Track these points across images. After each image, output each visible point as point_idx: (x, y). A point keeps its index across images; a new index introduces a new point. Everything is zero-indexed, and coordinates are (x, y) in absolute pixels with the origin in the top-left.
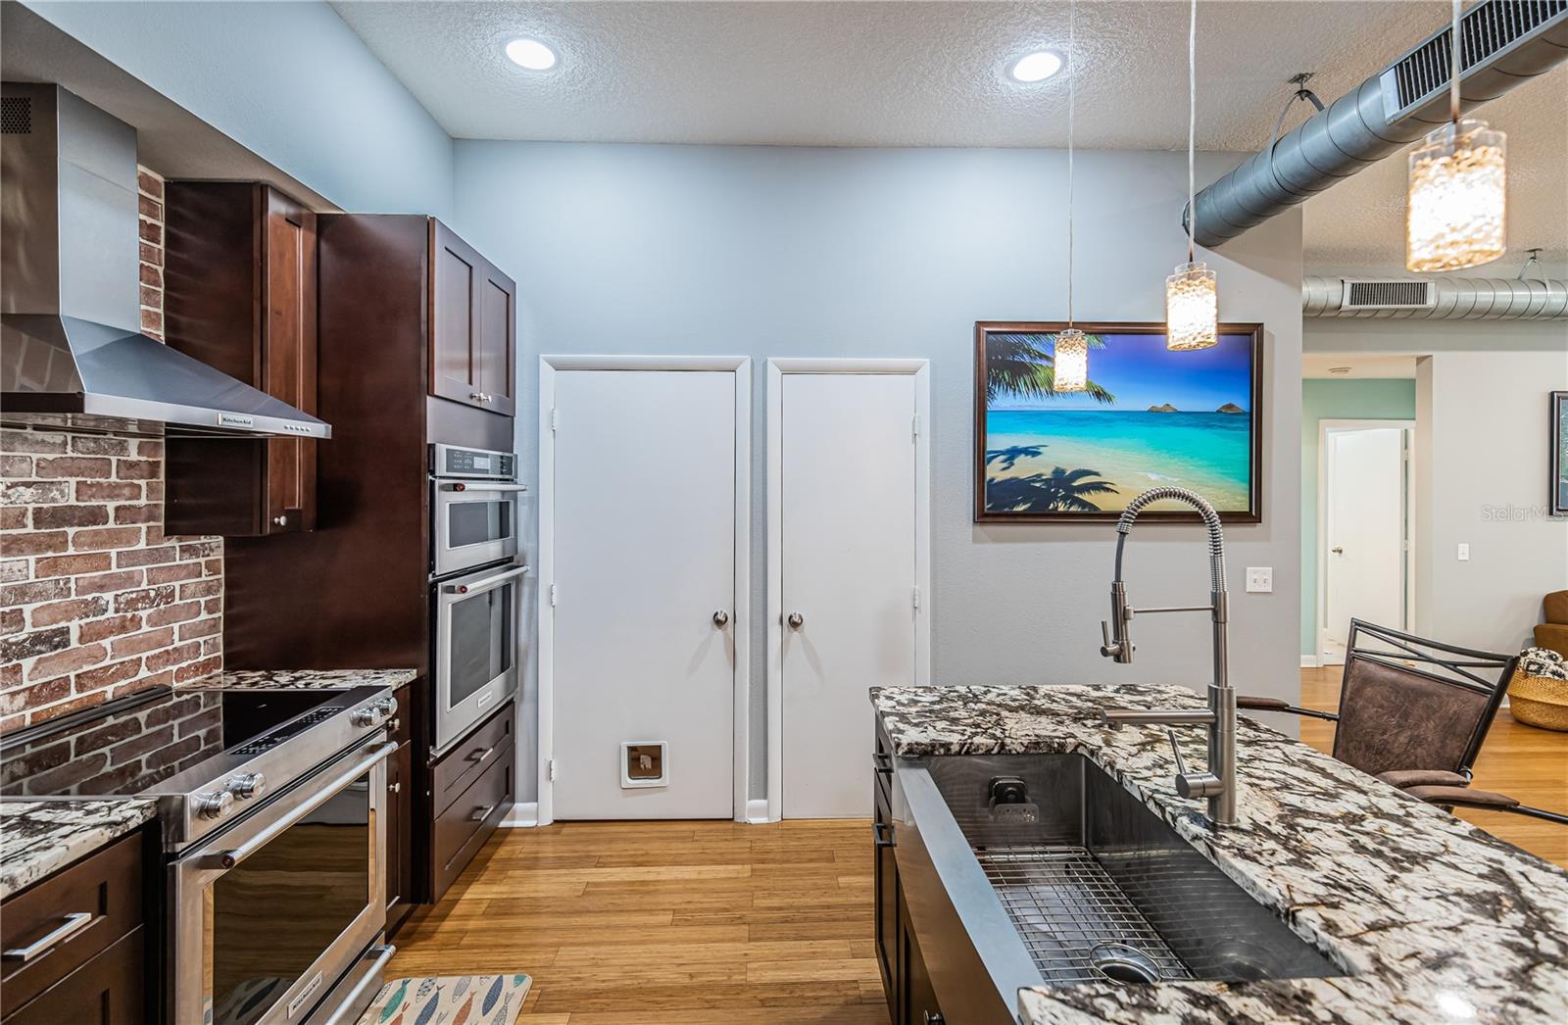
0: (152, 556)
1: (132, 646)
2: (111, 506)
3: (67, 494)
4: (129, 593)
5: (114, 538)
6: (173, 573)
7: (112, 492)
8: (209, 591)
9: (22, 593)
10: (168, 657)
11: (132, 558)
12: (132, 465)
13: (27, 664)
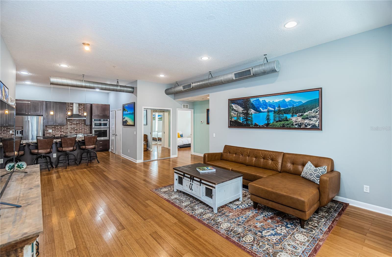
0: (83, 126)
1: (82, 131)
2: (81, 123)
3: (78, 122)
4: (82, 128)
5: (81, 125)
6: (85, 127)
7: (81, 122)
8: (88, 128)
9: (75, 127)
10: (85, 132)
11: (82, 126)
12: (82, 121)
13: (75, 131)
